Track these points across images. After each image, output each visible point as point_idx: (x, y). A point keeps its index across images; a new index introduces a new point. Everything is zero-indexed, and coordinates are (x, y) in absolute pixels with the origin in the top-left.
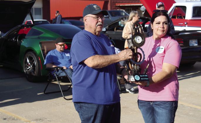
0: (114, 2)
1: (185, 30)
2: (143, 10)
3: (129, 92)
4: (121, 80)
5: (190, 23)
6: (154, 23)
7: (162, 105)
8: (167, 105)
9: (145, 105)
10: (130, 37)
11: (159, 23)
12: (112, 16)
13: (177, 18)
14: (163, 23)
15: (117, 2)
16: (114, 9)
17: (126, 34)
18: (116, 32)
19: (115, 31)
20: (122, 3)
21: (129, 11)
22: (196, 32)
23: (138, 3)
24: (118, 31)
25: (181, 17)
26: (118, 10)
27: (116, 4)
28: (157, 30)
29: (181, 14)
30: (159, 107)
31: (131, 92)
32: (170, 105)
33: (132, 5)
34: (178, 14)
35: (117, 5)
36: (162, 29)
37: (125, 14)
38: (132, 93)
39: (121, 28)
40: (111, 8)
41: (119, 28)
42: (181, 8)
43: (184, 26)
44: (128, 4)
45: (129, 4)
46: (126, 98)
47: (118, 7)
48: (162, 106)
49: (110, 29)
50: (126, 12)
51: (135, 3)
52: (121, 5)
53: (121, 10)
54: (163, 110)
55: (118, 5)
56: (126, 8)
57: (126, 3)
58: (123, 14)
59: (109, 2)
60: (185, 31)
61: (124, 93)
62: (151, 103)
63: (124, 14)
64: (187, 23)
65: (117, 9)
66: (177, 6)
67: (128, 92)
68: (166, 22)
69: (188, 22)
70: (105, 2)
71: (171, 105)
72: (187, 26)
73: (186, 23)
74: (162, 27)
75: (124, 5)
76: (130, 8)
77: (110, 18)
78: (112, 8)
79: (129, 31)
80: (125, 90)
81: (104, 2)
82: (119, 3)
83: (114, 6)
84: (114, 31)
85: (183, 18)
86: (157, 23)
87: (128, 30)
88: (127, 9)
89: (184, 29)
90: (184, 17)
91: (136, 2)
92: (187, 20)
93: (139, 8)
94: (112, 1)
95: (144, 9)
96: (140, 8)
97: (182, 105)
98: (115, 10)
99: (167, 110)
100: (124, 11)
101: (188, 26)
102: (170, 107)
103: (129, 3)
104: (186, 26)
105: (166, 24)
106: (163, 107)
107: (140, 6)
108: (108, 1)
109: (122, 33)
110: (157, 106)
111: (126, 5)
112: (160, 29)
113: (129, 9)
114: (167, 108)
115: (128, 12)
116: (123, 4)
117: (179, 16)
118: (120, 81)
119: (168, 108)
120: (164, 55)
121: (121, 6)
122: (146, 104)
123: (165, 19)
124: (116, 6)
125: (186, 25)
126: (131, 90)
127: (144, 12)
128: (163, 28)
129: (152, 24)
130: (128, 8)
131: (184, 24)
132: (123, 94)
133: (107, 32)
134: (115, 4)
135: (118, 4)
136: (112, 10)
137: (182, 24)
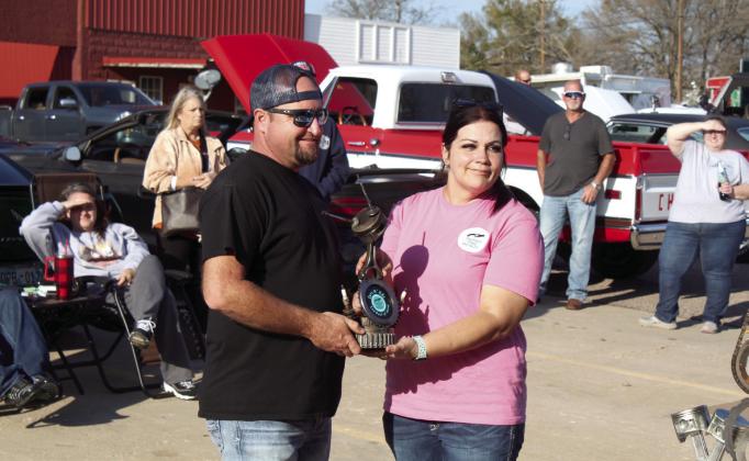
0: (95, 52)
1: (375, 166)
2: (206, 87)
3: (176, 393)
4: (146, 347)
5: (390, 142)
6: (456, 144)
7: (472, 434)
8: (489, 436)
9: (411, 434)
10: (170, 188)
11: (473, 146)
12: (90, 103)
13: (343, 120)
14: (487, 147)
15: (106, 53)
16: (95, 76)
17: (154, 173)
18: (120, 166)
19: (116, 160)
20: (127, 56)
21: (151, 87)
22: (414, 175)
23: (187, 59)
24: (125, 161)
25: (355, 120)
26: (109, 81)
27: (105, 58)
28: (463, 171)
29: (355, 109)
30: (458, 442)
31: (183, 394)
32: (498, 433)
33: (163, 65)
34: (347, 108)
35: (109, 62)
36: (483, 167)
37: (138, 96)
38: (187, 397)
39: (137, 152)
40: (84, 75)
41: (133, 152)
42: (354, 86)
43: (368, 154)
44: (151, 63)
45: (154, 62)
46: (163, 417)
47: (111, 73)
48: (471, 438)
49: (95, 153)
50: (140, 91)
51: (174, 59)
52: (121, 65)
53: (124, 82)
54: (474, 450)
55: (112, 65)
56: (141, 77)
57: (141, 57)
58: (129, 95)
59: (79, 49)
60: (374, 171)
61: (155, 397)
62: (434, 428)
63: (132, 98)
64: (378, 142)
65: (108, 77)
66: (342, 80)
67: (171, 395)
68: (496, 144)
69: (382, 137)
70: (61, 49)
71: (501, 435)
72: (378, 151)
73: (374, 142)
74: (483, 160)
75: (134, 65)
76: (154, 77)
77: (81, 111)
78: (90, 72)
79: (168, 164)
80: (159, 386)
81: (57, 48)
82: (117, 55)
83: (97, 65)
84: (112, 160)
85: (361, 124)
86: (465, 147)
87: (164, 160)
88: (144, 80)
89: (372, 163)
90: (370, 120)
91: (180, 54)
92: (378, 131)
93: (190, 78)
94: (90, 48)
95: (207, 81)
96: (193, 79)
97: (374, 443)
98: (98, 81)
99: (488, 453)
100: (134, 86)
101: (382, 154)
102: (497, 442)
103: (151, 57)
104: (374, 154)
105: (497, 149)
106: (474, 442)
107: (195, 72)
108: (75, 48)
109: (142, 168)
110: (452, 437)
111: (141, 65)
112: (474, 165)
113: (151, 81)
114: (489, 446)
115: (147, 90)
116: (132, 62)
117: (351, 113)
118: (143, 351)
119: (492, 446)
120: (484, 260)
121: (123, 68)
122: (415, 428)
123: (493, 134)
124: (104, 68)
125: (374, 147)
126: (184, 388)
127: (209, 93)
128: (488, 163)
129: (448, 149)
130: (147, 77)
131: (368, 144)
132: (151, 400)
133: (85, 165)
134: (101, 61)
135: (112, 59)
136: (91, 82)
137: (359, 144)
